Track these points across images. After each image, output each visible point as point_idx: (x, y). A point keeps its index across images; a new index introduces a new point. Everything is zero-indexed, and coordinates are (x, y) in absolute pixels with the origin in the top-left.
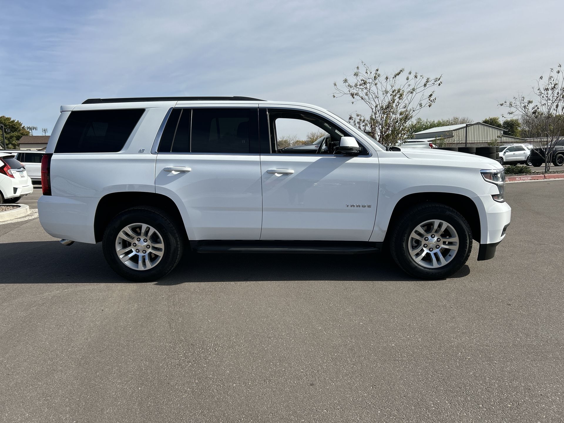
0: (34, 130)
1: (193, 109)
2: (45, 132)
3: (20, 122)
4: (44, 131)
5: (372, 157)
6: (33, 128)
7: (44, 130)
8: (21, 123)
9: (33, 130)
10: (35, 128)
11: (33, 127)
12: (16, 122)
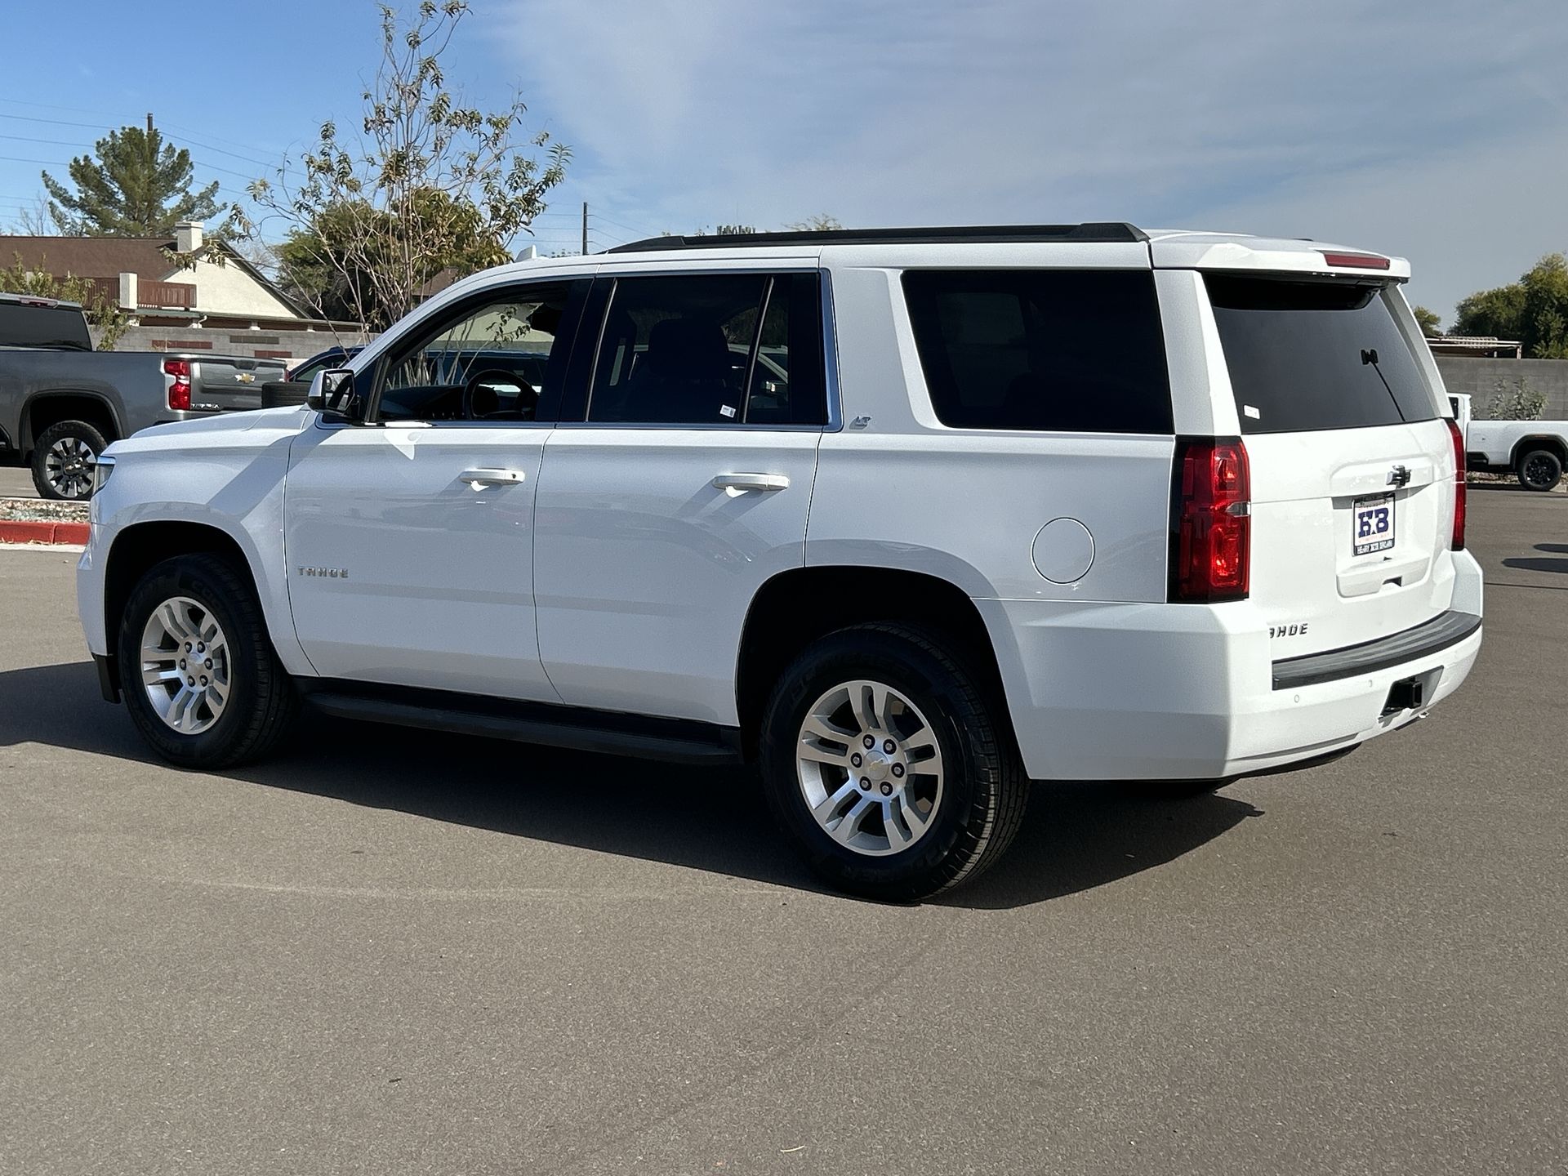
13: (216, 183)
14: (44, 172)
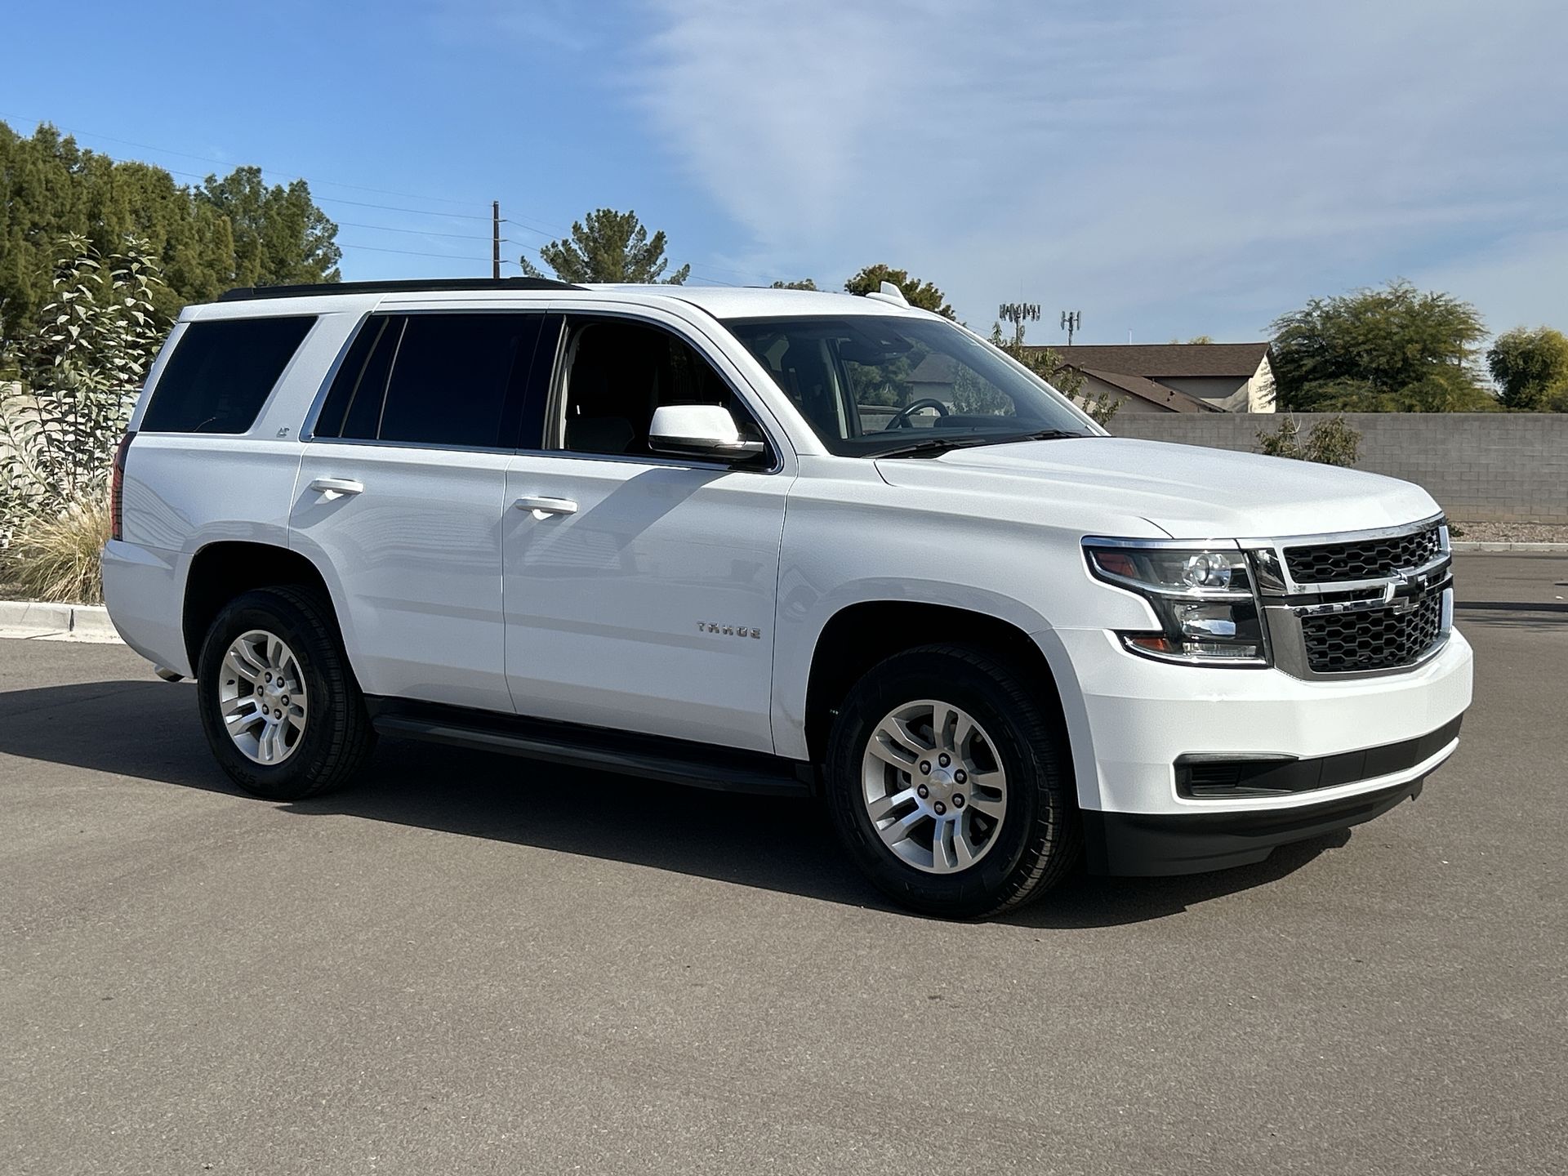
0: (1029, 318)
1: (409, 316)
2: (1071, 326)
3: (936, 291)
4: (1067, 324)
5: (783, 475)
6: (1026, 312)
7: (1067, 317)
8: (939, 293)
9: (1024, 318)
10: (1034, 311)
11: (1025, 305)
12: (923, 291)
13: (688, 266)
14: (523, 257)
